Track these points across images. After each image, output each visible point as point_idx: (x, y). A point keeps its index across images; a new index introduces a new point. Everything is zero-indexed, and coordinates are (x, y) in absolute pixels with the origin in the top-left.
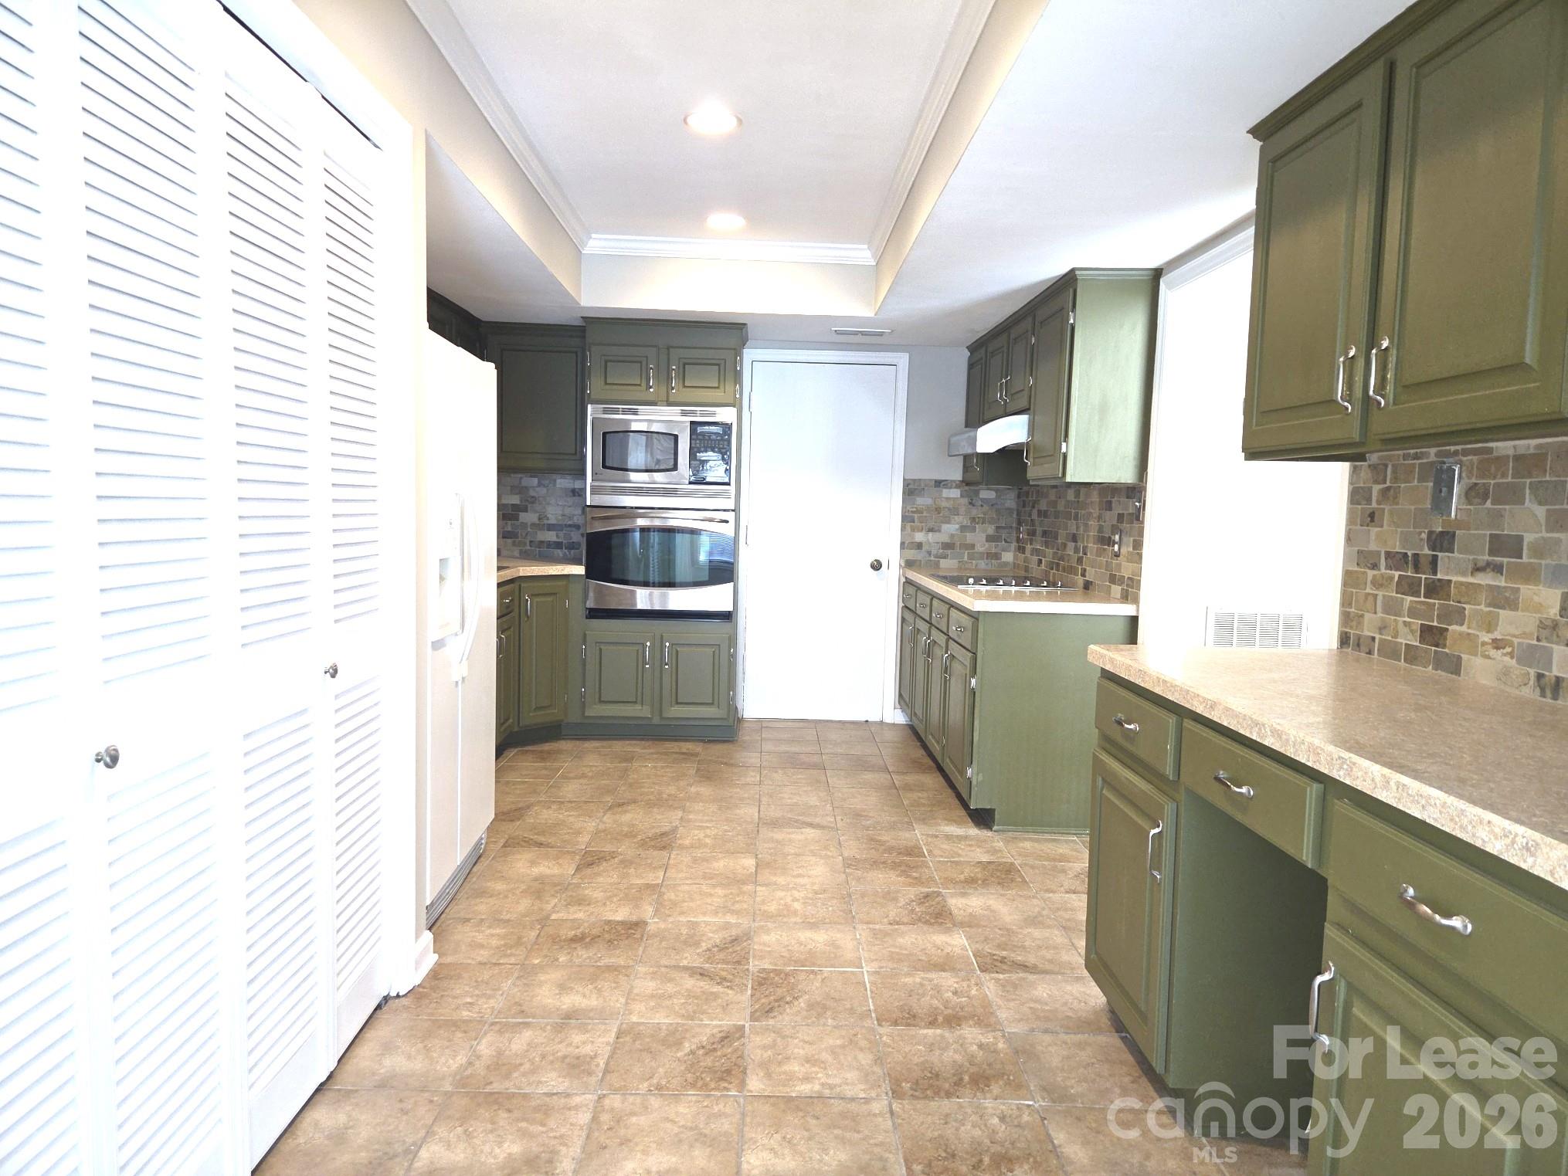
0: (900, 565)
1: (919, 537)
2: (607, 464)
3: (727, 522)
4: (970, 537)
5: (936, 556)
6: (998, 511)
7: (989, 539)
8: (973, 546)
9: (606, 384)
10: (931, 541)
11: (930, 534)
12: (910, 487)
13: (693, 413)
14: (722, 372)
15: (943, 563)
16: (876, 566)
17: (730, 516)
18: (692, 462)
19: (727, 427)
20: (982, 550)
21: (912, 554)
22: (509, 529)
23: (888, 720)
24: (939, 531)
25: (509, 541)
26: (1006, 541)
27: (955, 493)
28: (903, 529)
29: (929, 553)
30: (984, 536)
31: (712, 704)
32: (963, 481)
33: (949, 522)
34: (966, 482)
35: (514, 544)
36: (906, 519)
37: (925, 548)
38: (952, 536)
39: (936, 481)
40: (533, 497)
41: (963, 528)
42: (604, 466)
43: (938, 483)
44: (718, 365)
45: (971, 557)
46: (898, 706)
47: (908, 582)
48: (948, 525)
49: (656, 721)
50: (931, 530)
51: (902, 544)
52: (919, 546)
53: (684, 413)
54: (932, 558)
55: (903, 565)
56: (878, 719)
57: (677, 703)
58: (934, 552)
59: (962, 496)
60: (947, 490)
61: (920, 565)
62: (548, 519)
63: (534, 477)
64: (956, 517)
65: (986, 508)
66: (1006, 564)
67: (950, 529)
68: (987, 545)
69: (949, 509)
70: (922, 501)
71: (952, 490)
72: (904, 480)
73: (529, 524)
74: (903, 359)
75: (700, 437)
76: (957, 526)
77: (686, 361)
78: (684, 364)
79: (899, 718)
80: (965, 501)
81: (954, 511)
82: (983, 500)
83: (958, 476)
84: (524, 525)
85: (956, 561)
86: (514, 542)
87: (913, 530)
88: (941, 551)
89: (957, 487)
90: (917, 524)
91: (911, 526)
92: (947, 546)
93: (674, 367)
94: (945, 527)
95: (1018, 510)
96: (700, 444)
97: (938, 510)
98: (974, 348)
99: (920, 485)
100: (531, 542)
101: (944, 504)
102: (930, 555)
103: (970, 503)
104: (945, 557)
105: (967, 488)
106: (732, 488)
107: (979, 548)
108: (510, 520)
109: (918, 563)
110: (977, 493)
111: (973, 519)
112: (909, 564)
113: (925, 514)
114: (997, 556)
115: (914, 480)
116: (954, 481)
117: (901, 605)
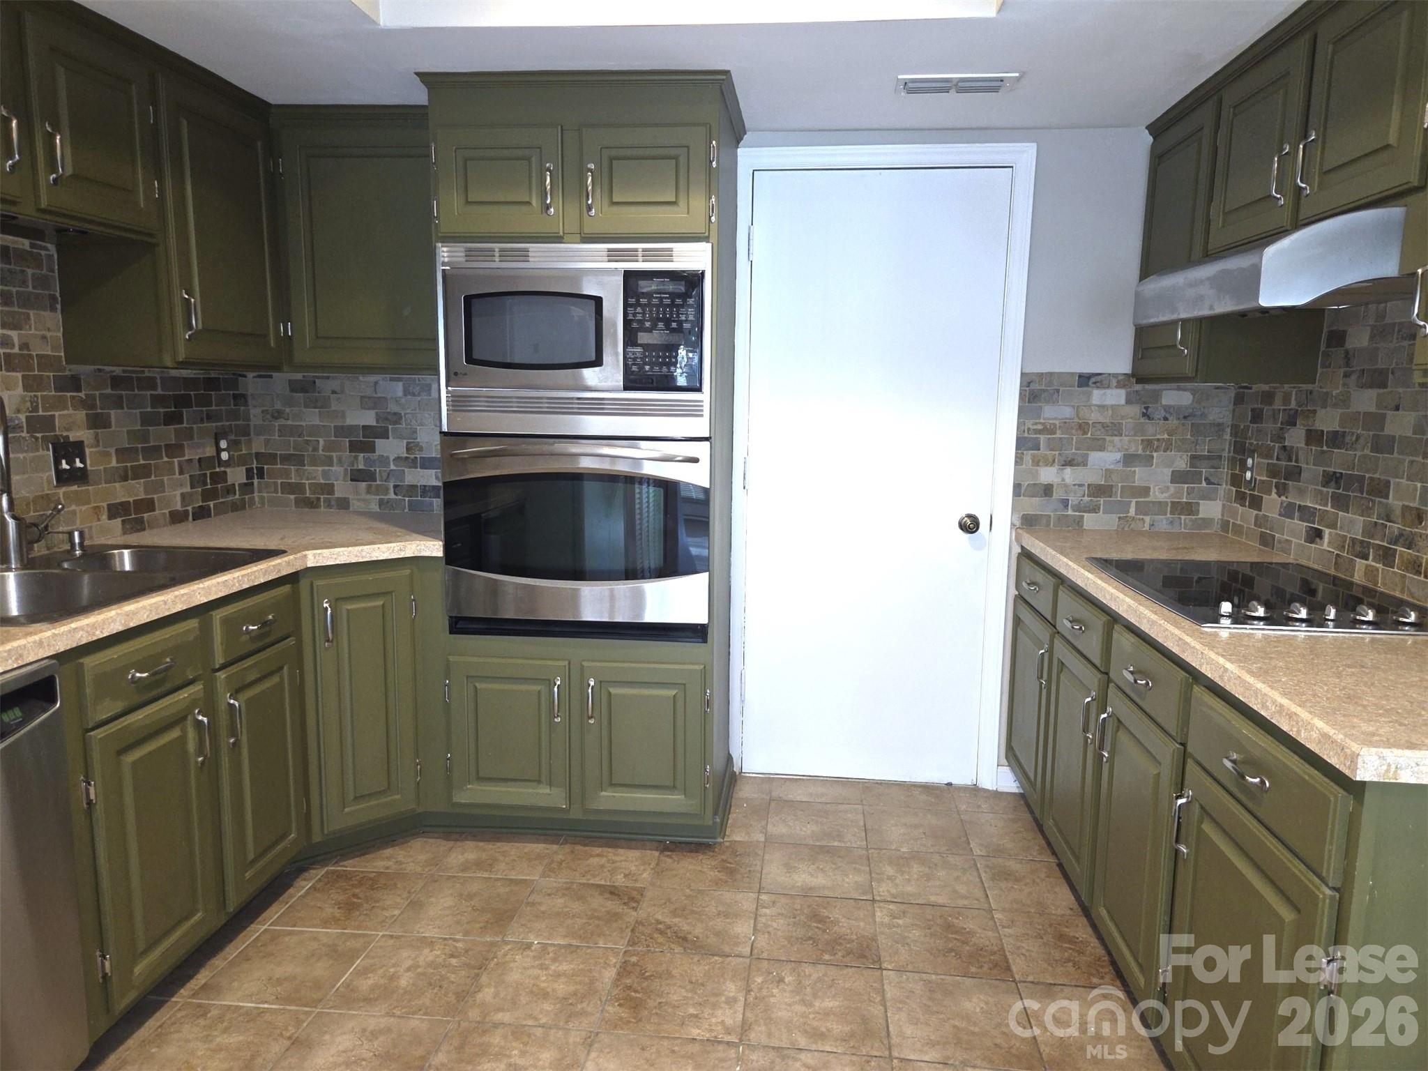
0: (1013, 525)
1: (1048, 475)
2: (476, 356)
3: (695, 460)
4: (1140, 475)
5: (1078, 508)
6: (1196, 430)
7: (1178, 477)
8: (1145, 491)
9: (467, 202)
10: (1068, 481)
11: (1068, 470)
12: (1033, 386)
13: (631, 255)
14: (683, 171)
15: (1089, 520)
16: (970, 525)
17: (702, 450)
18: (630, 349)
19: (693, 280)
20: (1162, 497)
21: (1034, 505)
22: (361, 467)
23: (988, 783)
24: (1084, 464)
25: (363, 485)
26: (1209, 482)
27: (1116, 397)
28: (1019, 460)
29: (1065, 503)
30: (1167, 472)
31: (674, 787)
32: (1133, 375)
33: (1102, 448)
34: (1139, 376)
35: (369, 491)
36: (1024, 443)
37: (1058, 494)
38: (1108, 472)
39: (1081, 376)
40: (395, 414)
41: (1129, 459)
42: (470, 360)
43: (1085, 380)
44: (676, 158)
45: (1142, 509)
46: (1004, 761)
47: (1026, 556)
48: (1100, 454)
49: (576, 814)
50: (1069, 463)
51: (1017, 488)
52: (1047, 490)
53: (613, 256)
54: (1070, 512)
55: (1018, 523)
56: (968, 781)
57: (612, 785)
58: (1073, 500)
59: (1128, 401)
60: (1102, 391)
61: (1048, 524)
62: (421, 449)
63: (398, 380)
64: (1117, 439)
65: (1173, 422)
66: (1207, 522)
67: (1104, 460)
68: (1173, 488)
69: (1104, 425)
70: (1054, 413)
71: (1108, 391)
72: (1023, 374)
73: (392, 458)
74: (1025, 155)
75: (644, 301)
76: (1118, 456)
77: (614, 153)
78: (611, 160)
79: (1005, 781)
80: (1136, 410)
81: (1114, 429)
82: (1167, 409)
83: (1123, 365)
84: (384, 460)
85: (1115, 517)
86: (369, 487)
87: (1036, 463)
88: (1086, 499)
89: (1120, 385)
90: (1043, 450)
91: (1033, 457)
92: (1099, 491)
93: (592, 166)
94: (1095, 457)
95: (1235, 428)
96: (644, 314)
97: (1083, 427)
98: (1158, 129)
99: (1050, 384)
100: (395, 487)
101: (1095, 417)
102: (1066, 506)
103: (1144, 415)
104: (1095, 510)
105: (1138, 387)
106: (704, 397)
107: (1156, 495)
108: (362, 451)
109: (1044, 521)
110: (1156, 397)
111: (1148, 444)
112: (1027, 523)
113: (1058, 435)
114: (1190, 509)
115: (1041, 375)
116: (1115, 375)
117: (1014, 592)
